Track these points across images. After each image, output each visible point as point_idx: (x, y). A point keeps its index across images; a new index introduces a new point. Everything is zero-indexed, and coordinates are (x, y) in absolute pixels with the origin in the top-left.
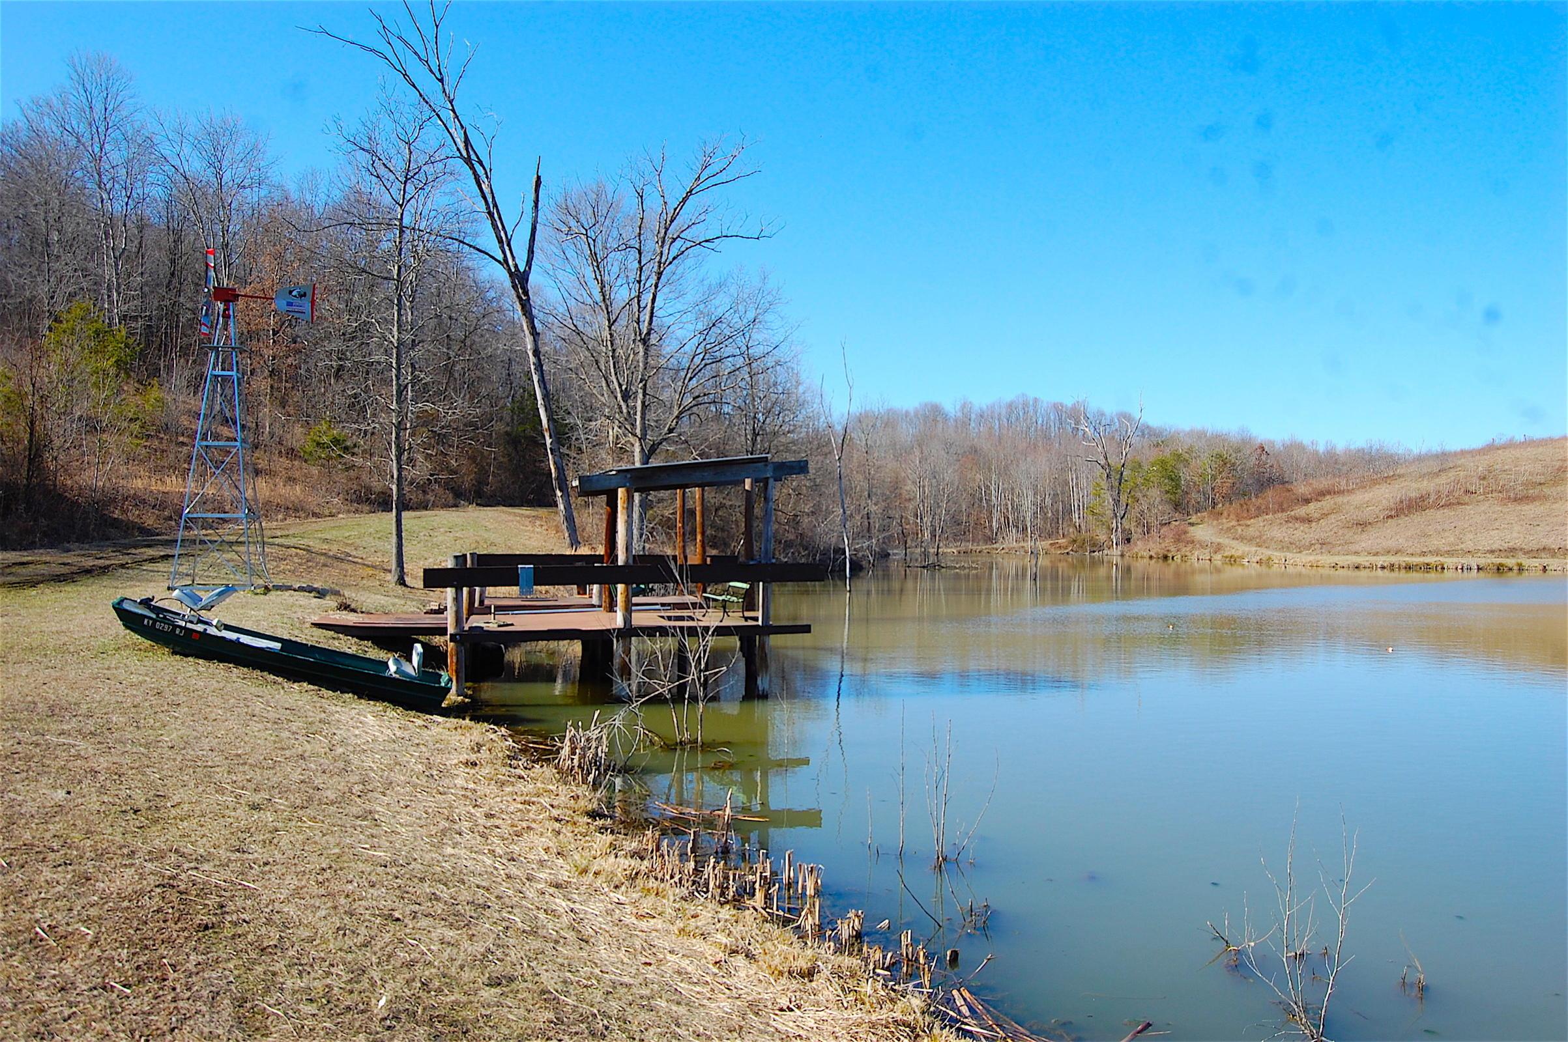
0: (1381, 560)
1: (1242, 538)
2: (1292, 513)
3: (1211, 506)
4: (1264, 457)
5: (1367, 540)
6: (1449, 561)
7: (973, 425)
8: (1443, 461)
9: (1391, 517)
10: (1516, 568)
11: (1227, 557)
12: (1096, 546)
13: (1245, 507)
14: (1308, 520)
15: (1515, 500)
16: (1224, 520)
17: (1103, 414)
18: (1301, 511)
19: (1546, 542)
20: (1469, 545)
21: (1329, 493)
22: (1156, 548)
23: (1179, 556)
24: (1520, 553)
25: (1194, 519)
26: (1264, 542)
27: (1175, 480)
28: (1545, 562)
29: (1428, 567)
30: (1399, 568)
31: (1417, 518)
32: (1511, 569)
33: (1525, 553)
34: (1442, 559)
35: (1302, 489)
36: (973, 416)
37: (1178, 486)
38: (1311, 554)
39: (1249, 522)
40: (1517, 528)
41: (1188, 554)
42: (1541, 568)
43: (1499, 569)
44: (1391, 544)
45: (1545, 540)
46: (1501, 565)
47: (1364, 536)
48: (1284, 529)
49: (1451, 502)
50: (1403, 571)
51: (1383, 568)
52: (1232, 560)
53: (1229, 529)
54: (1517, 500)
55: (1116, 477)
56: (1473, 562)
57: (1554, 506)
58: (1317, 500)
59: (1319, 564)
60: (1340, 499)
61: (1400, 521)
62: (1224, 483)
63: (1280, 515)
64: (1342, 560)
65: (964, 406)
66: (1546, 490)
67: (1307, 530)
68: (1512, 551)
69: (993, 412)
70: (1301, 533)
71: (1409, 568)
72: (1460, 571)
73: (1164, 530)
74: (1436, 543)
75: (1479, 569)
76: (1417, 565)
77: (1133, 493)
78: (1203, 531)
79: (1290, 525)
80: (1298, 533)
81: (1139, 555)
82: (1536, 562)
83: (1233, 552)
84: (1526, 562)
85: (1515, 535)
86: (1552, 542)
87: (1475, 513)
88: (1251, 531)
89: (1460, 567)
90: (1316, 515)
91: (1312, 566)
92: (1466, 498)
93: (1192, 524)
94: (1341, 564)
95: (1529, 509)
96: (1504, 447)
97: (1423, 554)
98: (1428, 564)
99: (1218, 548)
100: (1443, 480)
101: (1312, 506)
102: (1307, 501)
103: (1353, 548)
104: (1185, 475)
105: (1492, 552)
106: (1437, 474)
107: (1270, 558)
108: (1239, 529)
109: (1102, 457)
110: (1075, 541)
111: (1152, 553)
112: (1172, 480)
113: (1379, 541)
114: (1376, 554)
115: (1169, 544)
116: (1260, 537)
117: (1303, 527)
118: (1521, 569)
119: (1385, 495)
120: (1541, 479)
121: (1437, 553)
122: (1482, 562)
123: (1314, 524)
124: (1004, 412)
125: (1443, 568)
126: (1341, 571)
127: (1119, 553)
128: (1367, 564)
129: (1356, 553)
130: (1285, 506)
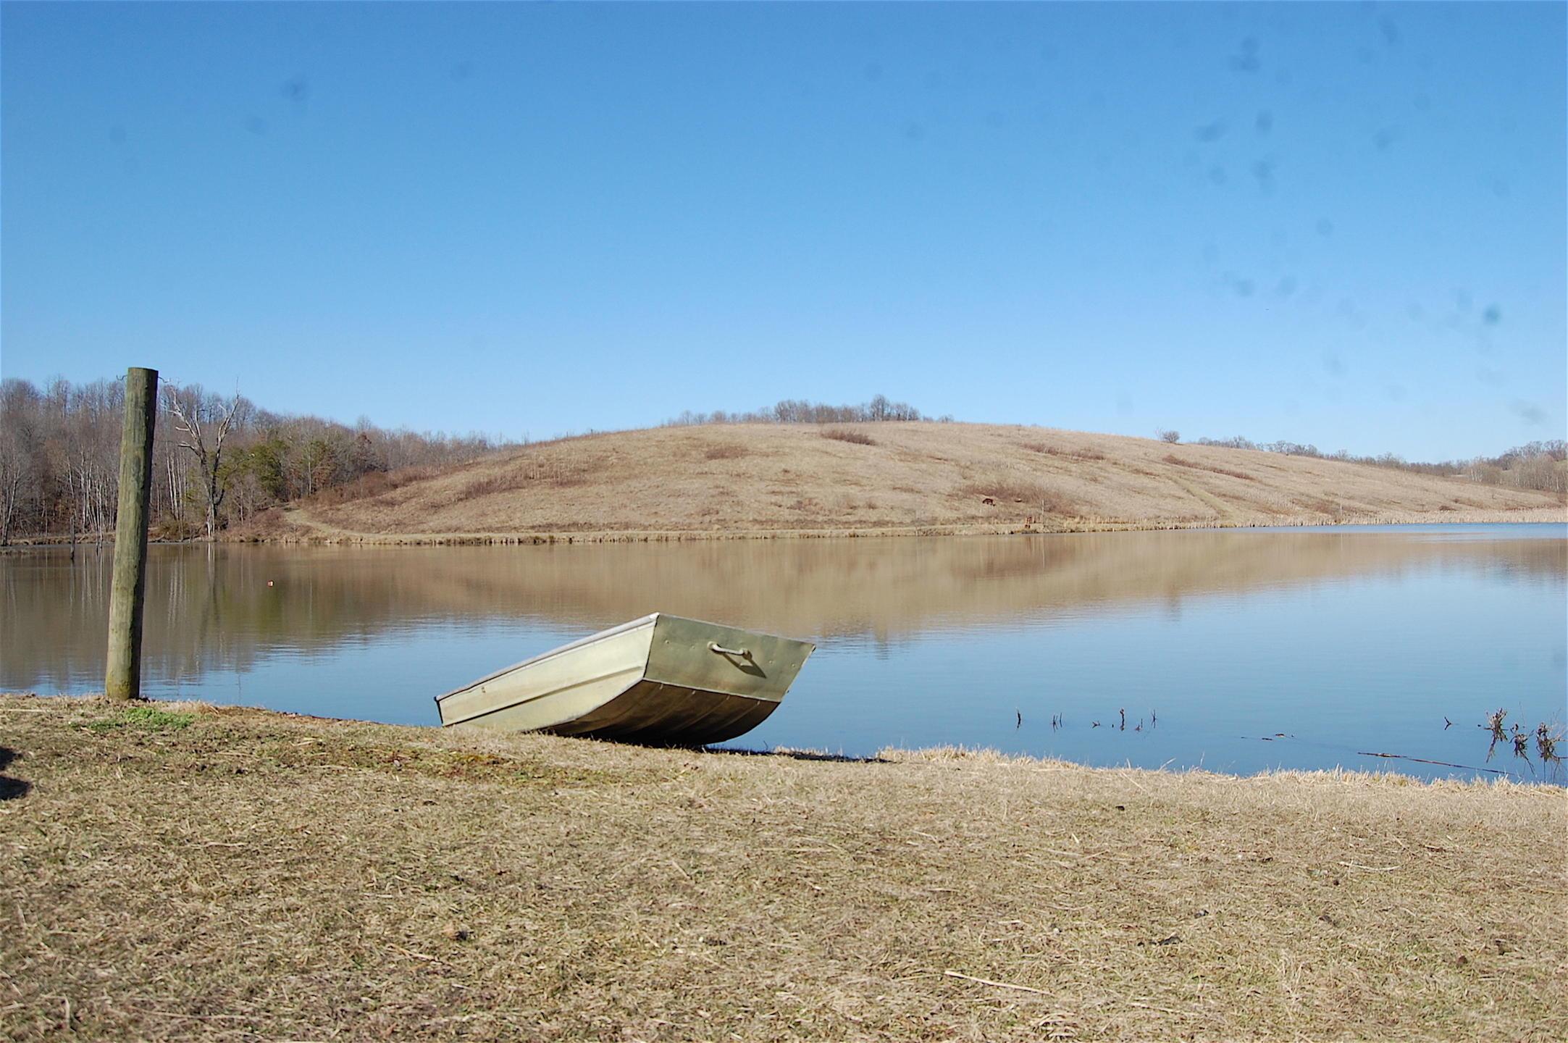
0: (439, 538)
1: (330, 522)
2: (380, 498)
3: (309, 493)
4: (366, 445)
5: (436, 520)
6: (496, 536)
7: (68, 406)
8: (514, 451)
9: (461, 500)
10: (548, 540)
11: (312, 539)
12: (189, 533)
13: (339, 492)
14: (391, 504)
15: (561, 484)
16: (319, 505)
17: (219, 400)
18: (388, 495)
19: (575, 518)
20: (516, 523)
21: (415, 478)
22: (247, 532)
23: (269, 540)
24: (555, 528)
25: (292, 504)
26: (351, 524)
27: (276, 467)
28: (571, 535)
29: (478, 542)
30: (455, 543)
31: (482, 500)
32: (544, 542)
33: (558, 528)
34: (491, 534)
35: (392, 476)
36: (70, 397)
37: (278, 473)
38: (387, 534)
39: (340, 507)
40: (556, 507)
41: (278, 537)
42: (568, 539)
43: (535, 541)
44: (454, 523)
45: (575, 517)
46: (537, 538)
47: (435, 517)
48: (369, 512)
49: (511, 486)
50: (458, 546)
51: (441, 543)
52: (317, 542)
53: (321, 513)
54: (562, 484)
55: (212, 465)
56: (515, 536)
57: (589, 489)
58: (404, 485)
59: (386, 541)
60: (424, 484)
61: (467, 503)
62: (324, 469)
63: (368, 499)
64: (406, 538)
65: (58, 385)
66: (587, 476)
67: (389, 512)
68: (549, 526)
69: (93, 394)
70: (385, 515)
71: (462, 543)
72: (504, 544)
73: (260, 515)
74: (491, 521)
75: (520, 542)
76: (469, 540)
77: (228, 479)
78: (297, 516)
79: (376, 508)
80: (381, 516)
81: (230, 540)
82: (565, 535)
83: (320, 535)
84: (557, 535)
85: (554, 513)
86: (581, 519)
87: (527, 495)
88: (341, 515)
89: (504, 541)
90: (400, 499)
91: (380, 544)
92: (525, 483)
93: (287, 510)
94: (405, 541)
95: (570, 492)
96: (565, 440)
97: (478, 531)
98: (478, 539)
99: (308, 530)
100: (509, 468)
101: (399, 490)
102: (395, 486)
103: (421, 527)
104: (287, 462)
105: (533, 527)
106: (506, 463)
107: (349, 539)
108: (330, 513)
109: (196, 443)
110: (168, 529)
111: (243, 538)
112: (272, 466)
113: (444, 521)
114: (439, 532)
115: (261, 529)
116: (347, 520)
117: (386, 510)
118: (552, 540)
119: (461, 480)
120: (585, 466)
121: (490, 529)
122: (522, 536)
123: (396, 507)
124: (106, 393)
125: (491, 542)
126: (404, 547)
127: (213, 539)
128: (427, 541)
129: (423, 531)
130: (375, 491)
